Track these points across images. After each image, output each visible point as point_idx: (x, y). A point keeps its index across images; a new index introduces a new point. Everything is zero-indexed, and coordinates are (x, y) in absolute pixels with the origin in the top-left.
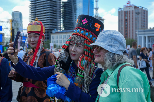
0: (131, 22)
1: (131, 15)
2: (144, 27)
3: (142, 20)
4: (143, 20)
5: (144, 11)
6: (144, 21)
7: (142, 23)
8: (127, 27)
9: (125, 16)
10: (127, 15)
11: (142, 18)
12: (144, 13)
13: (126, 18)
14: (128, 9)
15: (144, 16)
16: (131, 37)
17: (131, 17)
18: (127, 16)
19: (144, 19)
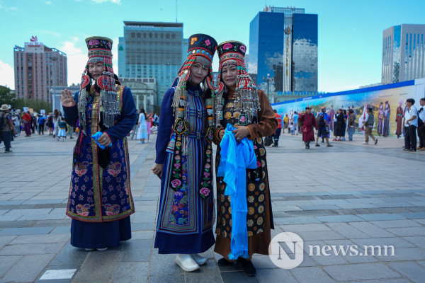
0: (39, 73)
1: (39, 60)
2: (62, 82)
3: (58, 72)
4: (60, 71)
5: (61, 56)
6: (62, 73)
7: (58, 76)
8: (32, 80)
9: (28, 60)
10: (31, 59)
11: (57, 68)
12: (61, 60)
13: (30, 65)
14: (32, 51)
15: (61, 65)
16: (40, 98)
17: (39, 64)
18: (32, 62)
19: (62, 69)
